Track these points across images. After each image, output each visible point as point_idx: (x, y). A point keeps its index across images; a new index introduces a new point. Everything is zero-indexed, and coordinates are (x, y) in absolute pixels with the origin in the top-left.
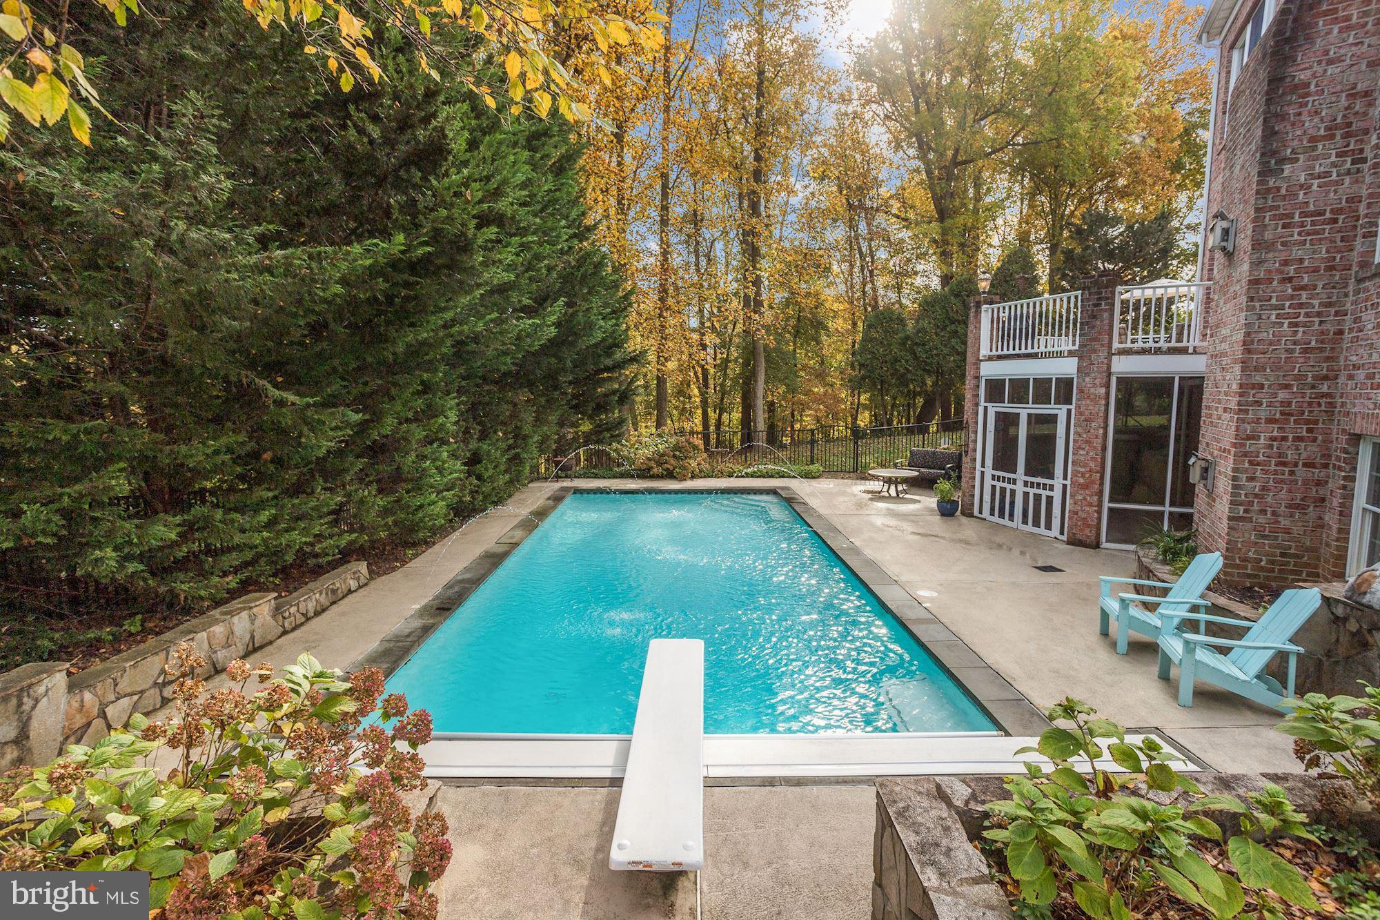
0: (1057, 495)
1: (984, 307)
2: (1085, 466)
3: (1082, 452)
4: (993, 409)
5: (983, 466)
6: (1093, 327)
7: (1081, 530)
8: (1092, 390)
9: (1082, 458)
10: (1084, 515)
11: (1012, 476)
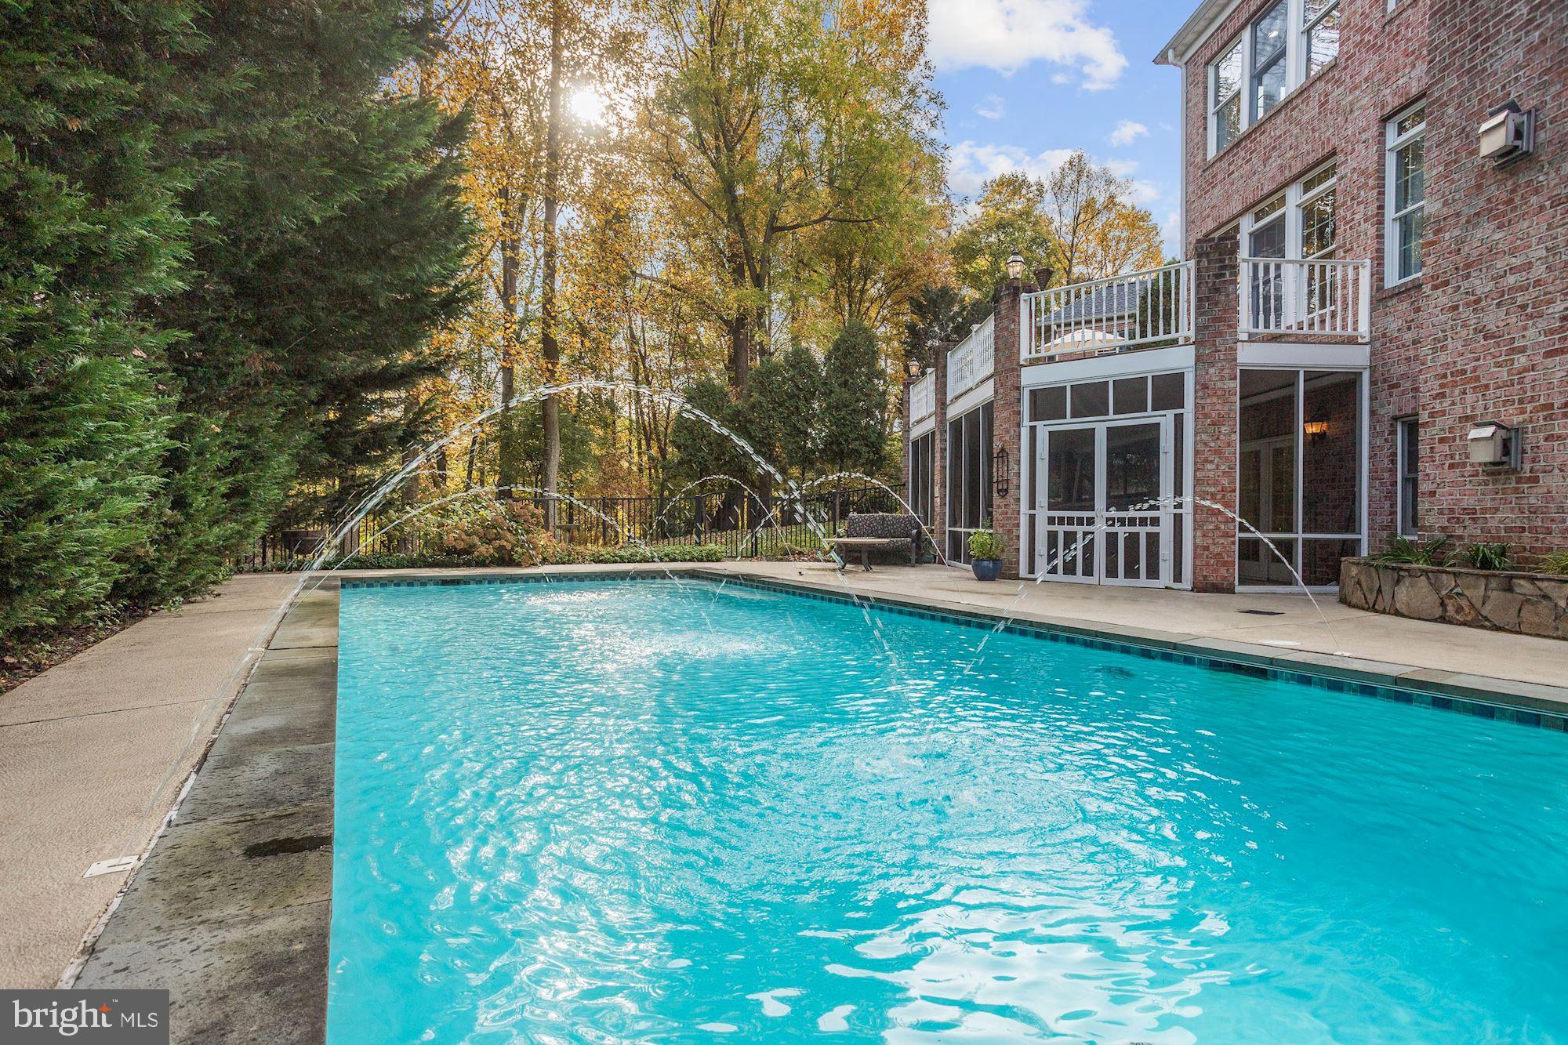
0: (1165, 531)
1: (1024, 296)
2: (1214, 485)
3: (1209, 466)
4: (1044, 429)
5: (1032, 506)
6: (1216, 304)
7: (1215, 571)
8: (1219, 384)
9: (1211, 474)
10: (1218, 550)
11: (1085, 514)
